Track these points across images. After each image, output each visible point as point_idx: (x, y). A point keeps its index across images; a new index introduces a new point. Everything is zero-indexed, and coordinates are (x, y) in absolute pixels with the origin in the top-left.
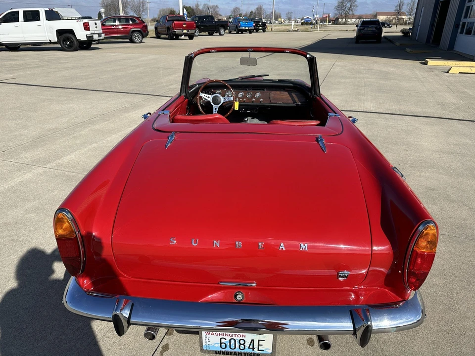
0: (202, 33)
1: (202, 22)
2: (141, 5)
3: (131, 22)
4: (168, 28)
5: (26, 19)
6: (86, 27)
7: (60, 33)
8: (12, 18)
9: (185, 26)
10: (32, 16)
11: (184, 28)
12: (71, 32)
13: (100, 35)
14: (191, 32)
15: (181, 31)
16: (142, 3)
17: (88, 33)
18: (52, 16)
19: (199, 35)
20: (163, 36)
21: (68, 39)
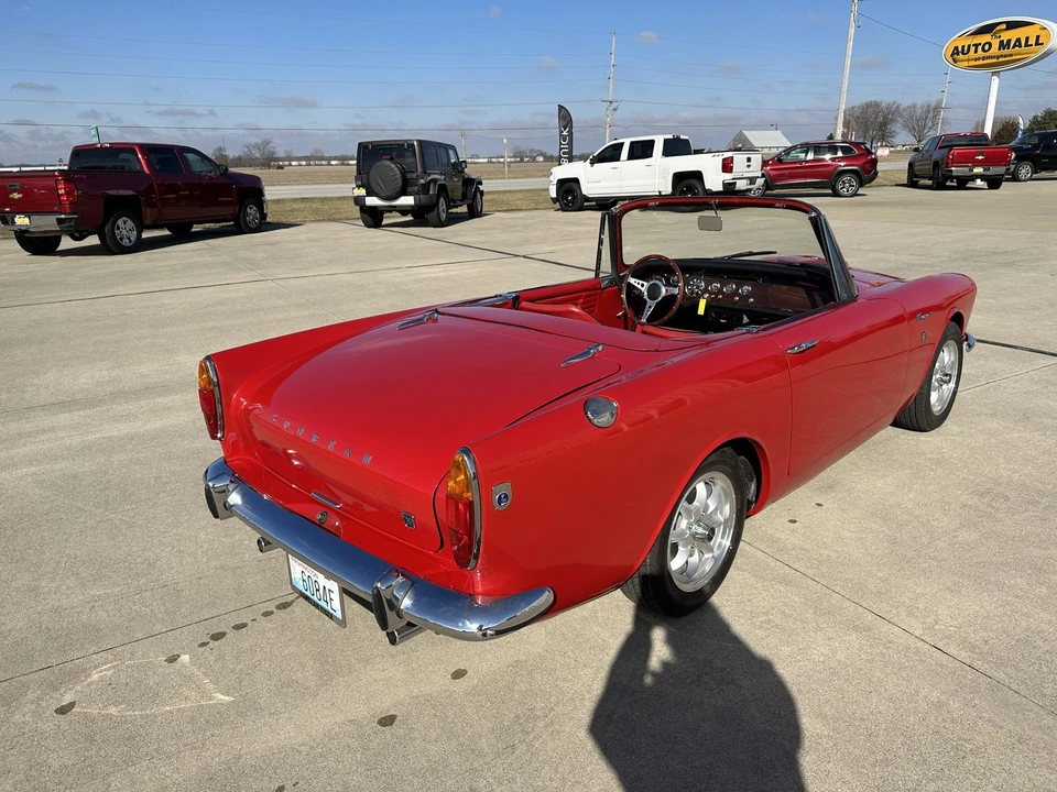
0: (1044, 174)
1: (1048, 147)
2: (931, 114)
3: (840, 154)
4: (936, 164)
5: (631, 157)
6: (727, 166)
7: (679, 178)
8: (612, 154)
9: (980, 157)
10: (642, 150)
11: (978, 164)
12: (698, 176)
13: (752, 180)
14: (995, 170)
15: (967, 169)
16: (935, 108)
17: (728, 177)
18: (675, 147)
19: (1031, 179)
20: (922, 182)
21: (691, 189)
